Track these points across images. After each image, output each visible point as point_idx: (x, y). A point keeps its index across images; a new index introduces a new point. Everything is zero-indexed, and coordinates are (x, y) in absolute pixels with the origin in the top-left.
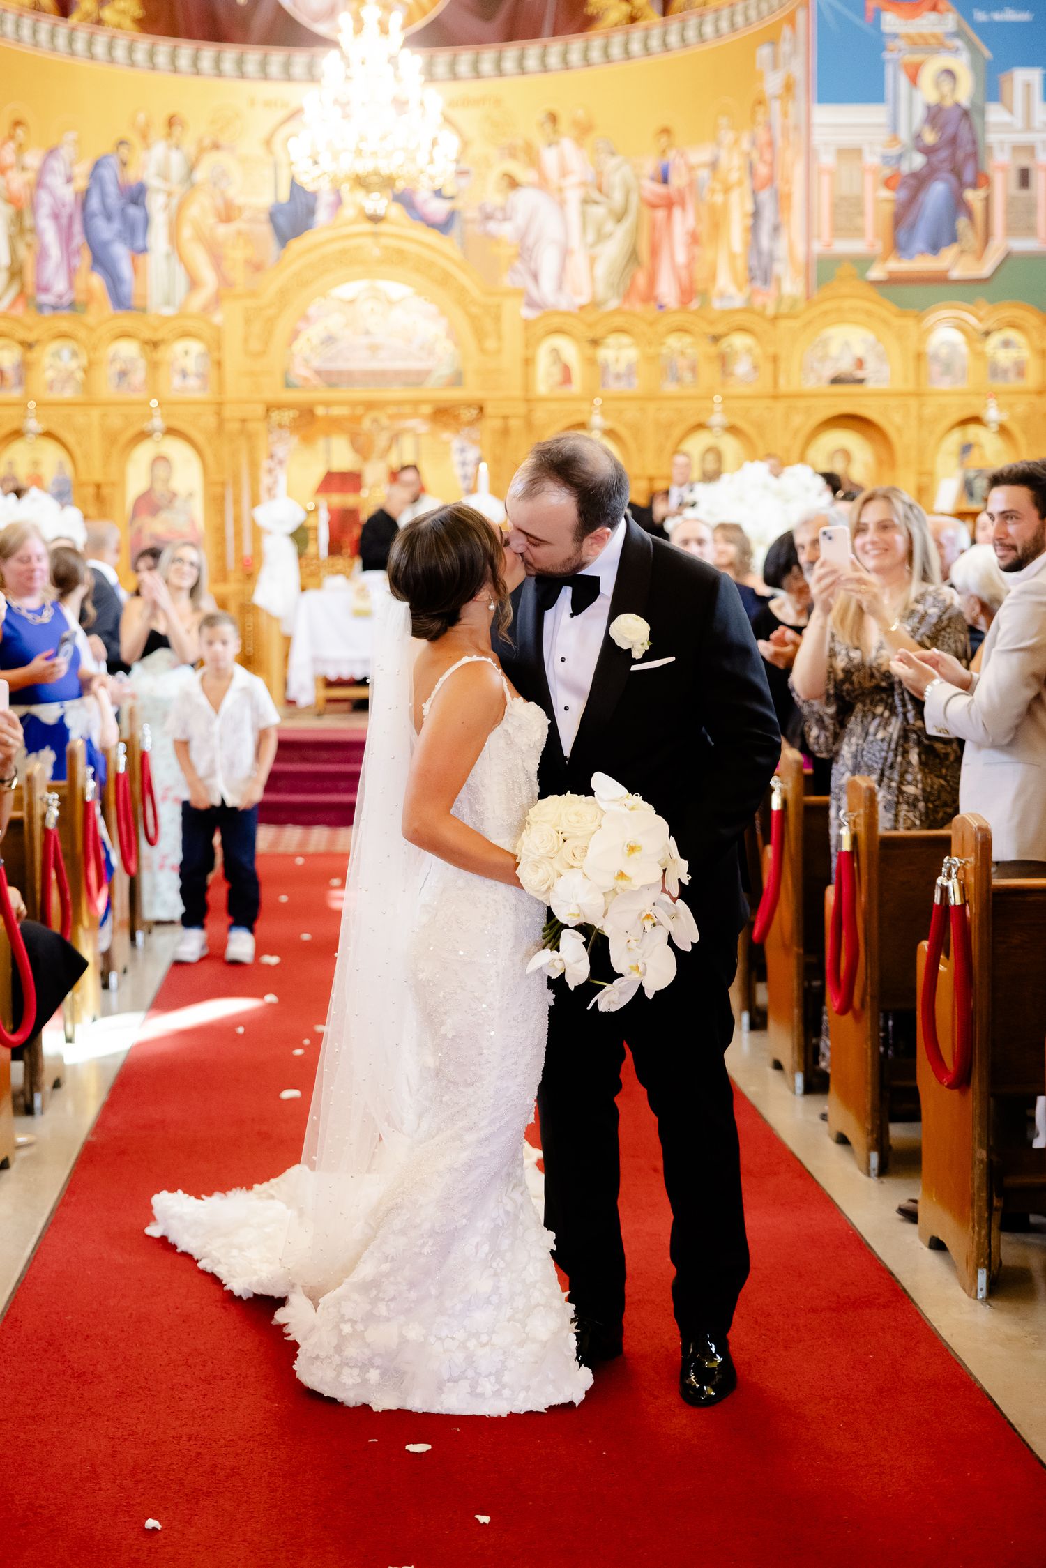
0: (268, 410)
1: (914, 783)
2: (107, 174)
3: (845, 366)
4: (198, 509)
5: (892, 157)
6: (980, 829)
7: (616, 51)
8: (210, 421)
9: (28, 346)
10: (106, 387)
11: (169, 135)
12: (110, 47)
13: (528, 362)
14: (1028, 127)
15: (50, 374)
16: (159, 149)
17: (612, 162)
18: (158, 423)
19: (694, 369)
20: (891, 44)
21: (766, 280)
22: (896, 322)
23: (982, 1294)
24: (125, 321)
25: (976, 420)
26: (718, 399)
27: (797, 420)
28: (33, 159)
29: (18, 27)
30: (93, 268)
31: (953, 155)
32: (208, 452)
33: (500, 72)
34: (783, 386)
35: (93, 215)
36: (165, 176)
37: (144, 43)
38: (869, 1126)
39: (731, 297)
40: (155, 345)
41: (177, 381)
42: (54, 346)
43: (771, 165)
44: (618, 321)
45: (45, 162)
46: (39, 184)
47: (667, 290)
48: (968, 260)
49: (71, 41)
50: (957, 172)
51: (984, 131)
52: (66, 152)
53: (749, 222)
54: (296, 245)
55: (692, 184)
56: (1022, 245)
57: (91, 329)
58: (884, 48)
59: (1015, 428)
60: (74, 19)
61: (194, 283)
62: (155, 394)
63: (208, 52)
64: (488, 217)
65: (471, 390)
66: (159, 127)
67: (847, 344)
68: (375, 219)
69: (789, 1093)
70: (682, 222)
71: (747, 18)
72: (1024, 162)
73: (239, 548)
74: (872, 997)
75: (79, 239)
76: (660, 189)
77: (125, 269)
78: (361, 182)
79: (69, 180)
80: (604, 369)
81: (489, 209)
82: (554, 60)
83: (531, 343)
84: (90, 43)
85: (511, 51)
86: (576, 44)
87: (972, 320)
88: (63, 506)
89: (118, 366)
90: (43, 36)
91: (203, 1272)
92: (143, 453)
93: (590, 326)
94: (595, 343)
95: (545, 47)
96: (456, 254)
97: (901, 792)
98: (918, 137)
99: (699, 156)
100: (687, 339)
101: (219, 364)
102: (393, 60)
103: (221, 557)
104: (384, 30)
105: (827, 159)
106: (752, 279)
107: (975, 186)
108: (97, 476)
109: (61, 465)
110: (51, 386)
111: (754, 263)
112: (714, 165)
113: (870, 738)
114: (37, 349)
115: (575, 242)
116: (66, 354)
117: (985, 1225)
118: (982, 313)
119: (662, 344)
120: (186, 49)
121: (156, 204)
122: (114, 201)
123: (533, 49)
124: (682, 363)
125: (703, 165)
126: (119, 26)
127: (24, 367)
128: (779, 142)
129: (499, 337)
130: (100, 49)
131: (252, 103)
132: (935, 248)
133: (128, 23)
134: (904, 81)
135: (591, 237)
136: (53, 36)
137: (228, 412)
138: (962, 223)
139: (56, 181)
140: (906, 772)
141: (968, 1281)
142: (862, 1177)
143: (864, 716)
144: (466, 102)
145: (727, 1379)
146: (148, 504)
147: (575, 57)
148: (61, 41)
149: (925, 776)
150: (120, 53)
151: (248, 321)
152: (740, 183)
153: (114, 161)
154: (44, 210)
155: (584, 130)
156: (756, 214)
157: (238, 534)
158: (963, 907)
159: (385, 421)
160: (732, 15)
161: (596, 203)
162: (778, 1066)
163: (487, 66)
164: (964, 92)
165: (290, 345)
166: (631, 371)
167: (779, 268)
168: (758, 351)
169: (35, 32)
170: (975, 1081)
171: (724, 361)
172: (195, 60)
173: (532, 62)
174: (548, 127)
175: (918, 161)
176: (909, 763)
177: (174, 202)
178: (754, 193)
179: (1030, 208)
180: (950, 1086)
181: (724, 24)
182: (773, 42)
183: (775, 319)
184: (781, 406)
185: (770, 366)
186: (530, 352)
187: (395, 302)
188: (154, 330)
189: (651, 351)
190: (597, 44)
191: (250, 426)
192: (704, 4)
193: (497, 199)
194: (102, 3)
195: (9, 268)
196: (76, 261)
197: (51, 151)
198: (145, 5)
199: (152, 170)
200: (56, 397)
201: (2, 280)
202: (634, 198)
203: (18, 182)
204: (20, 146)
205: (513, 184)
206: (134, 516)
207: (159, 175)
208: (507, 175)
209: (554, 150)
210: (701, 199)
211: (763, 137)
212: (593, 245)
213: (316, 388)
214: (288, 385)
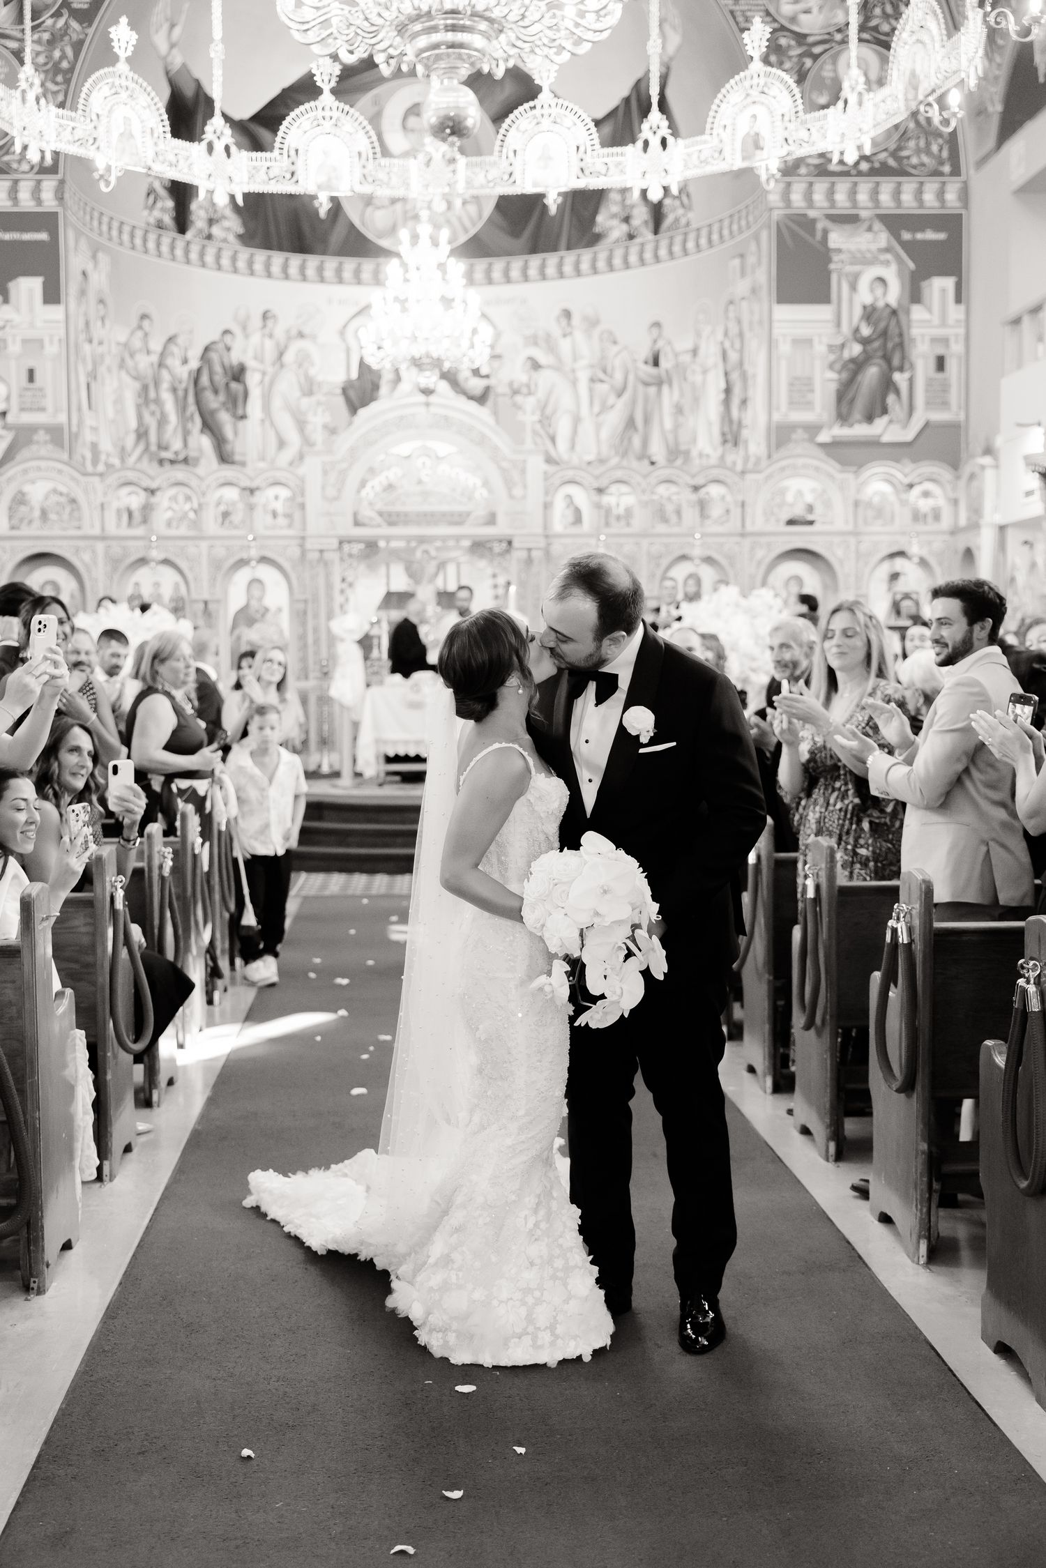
0: (341, 543)
1: (867, 846)
2: (214, 356)
3: (798, 511)
4: (285, 621)
5: (836, 346)
6: (924, 881)
7: (617, 261)
8: (295, 552)
9: (150, 492)
10: (211, 524)
11: (264, 326)
12: (218, 257)
13: (547, 506)
14: (944, 323)
15: (169, 514)
16: (256, 338)
17: (615, 349)
18: (254, 553)
19: (678, 512)
20: (835, 258)
21: (736, 444)
22: (839, 476)
23: (923, 1260)
24: (228, 472)
25: (901, 554)
26: (697, 536)
27: (760, 553)
28: (156, 345)
29: (145, 240)
30: (202, 431)
31: (885, 345)
32: (293, 577)
33: (526, 278)
34: (749, 528)
35: (204, 389)
36: (259, 358)
37: (244, 253)
38: (828, 1121)
39: (708, 456)
40: (252, 491)
41: (269, 518)
42: (173, 491)
43: (741, 351)
44: (619, 474)
45: (165, 348)
46: (161, 365)
47: (657, 449)
48: (895, 428)
49: (187, 252)
50: (887, 358)
51: (909, 327)
52: (180, 340)
53: (722, 396)
54: (362, 412)
55: (677, 366)
56: (938, 416)
57: (201, 478)
58: (829, 260)
59: (932, 561)
60: (189, 235)
61: (282, 444)
62: (251, 531)
63: (295, 260)
64: (516, 392)
65: (502, 528)
66: (256, 321)
67: (800, 493)
68: (427, 392)
69: (761, 1093)
70: (669, 397)
71: (721, 236)
72: (940, 351)
73: (317, 653)
74: (831, 1016)
75: (192, 408)
76: (651, 370)
77: (228, 431)
78: (417, 363)
79: (185, 361)
80: (608, 511)
81: (516, 386)
82: (568, 268)
83: (549, 492)
84: (202, 255)
85: (535, 261)
86: (586, 255)
87: (899, 475)
88: (178, 619)
89: (222, 508)
90: (165, 248)
91: (289, 1235)
92: (243, 576)
93: (597, 478)
94: (600, 491)
95: (562, 258)
96: (491, 420)
97: (855, 854)
98: (857, 330)
99: (683, 344)
100: (673, 489)
101: (302, 506)
102: (442, 267)
103: (304, 660)
104: (435, 244)
105: (784, 348)
106: (725, 442)
107: (901, 369)
108: (206, 596)
109: (177, 586)
110: (169, 524)
111: (726, 429)
112: (694, 352)
113: (831, 808)
114: (158, 494)
115: (585, 411)
116: (181, 498)
117: (926, 1204)
118: (907, 470)
119: (653, 493)
120: (278, 258)
121: (252, 379)
122: (220, 378)
123: (552, 259)
124: (670, 508)
125: (687, 352)
126: (225, 240)
127: (147, 509)
128: (748, 335)
129: (525, 487)
130: (209, 258)
131: (329, 302)
132: (869, 418)
133: (231, 238)
134: (845, 287)
135: (596, 409)
136: (172, 248)
137: (308, 545)
138: (891, 399)
139: (174, 362)
140: (860, 837)
141: (912, 1248)
142: (822, 1161)
143: (826, 789)
144: (499, 302)
145: (718, 1332)
146: (246, 617)
147: (585, 266)
148: (179, 252)
149: (875, 840)
151: (325, 473)
152: (715, 366)
153: (221, 346)
154: (165, 386)
155: (592, 324)
156: (728, 391)
157: (317, 642)
158: (910, 944)
159: (433, 553)
160: (710, 233)
161: (602, 381)
162: (751, 1070)
163: (515, 273)
164: (893, 294)
165: (359, 491)
166: (629, 513)
167: (745, 433)
168: (729, 498)
169: (158, 245)
170: (919, 1087)
171: (702, 506)
172: (285, 267)
173: (551, 270)
174: (564, 322)
175: (857, 349)
176: (862, 830)
177: (267, 379)
178: (726, 374)
179: (945, 388)
180: (899, 1091)
181: (703, 241)
182: (742, 256)
183: (743, 473)
184: (747, 542)
185: (739, 510)
186: (549, 499)
187: (443, 458)
188: (251, 479)
189: (645, 498)
190: (602, 256)
191: (327, 556)
192: (688, 224)
193: (523, 378)
194: (211, 222)
195: (137, 431)
196: (190, 425)
197: (170, 339)
198: (245, 224)
199: (250, 353)
200: (173, 532)
201: (130, 440)
202: (631, 378)
203: (145, 363)
204: (146, 335)
205: (536, 366)
206: (235, 626)
207: (256, 358)
208: (531, 359)
209: (568, 340)
210: (685, 379)
211: (734, 329)
212: (598, 414)
213: (379, 526)
214: (357, 523)
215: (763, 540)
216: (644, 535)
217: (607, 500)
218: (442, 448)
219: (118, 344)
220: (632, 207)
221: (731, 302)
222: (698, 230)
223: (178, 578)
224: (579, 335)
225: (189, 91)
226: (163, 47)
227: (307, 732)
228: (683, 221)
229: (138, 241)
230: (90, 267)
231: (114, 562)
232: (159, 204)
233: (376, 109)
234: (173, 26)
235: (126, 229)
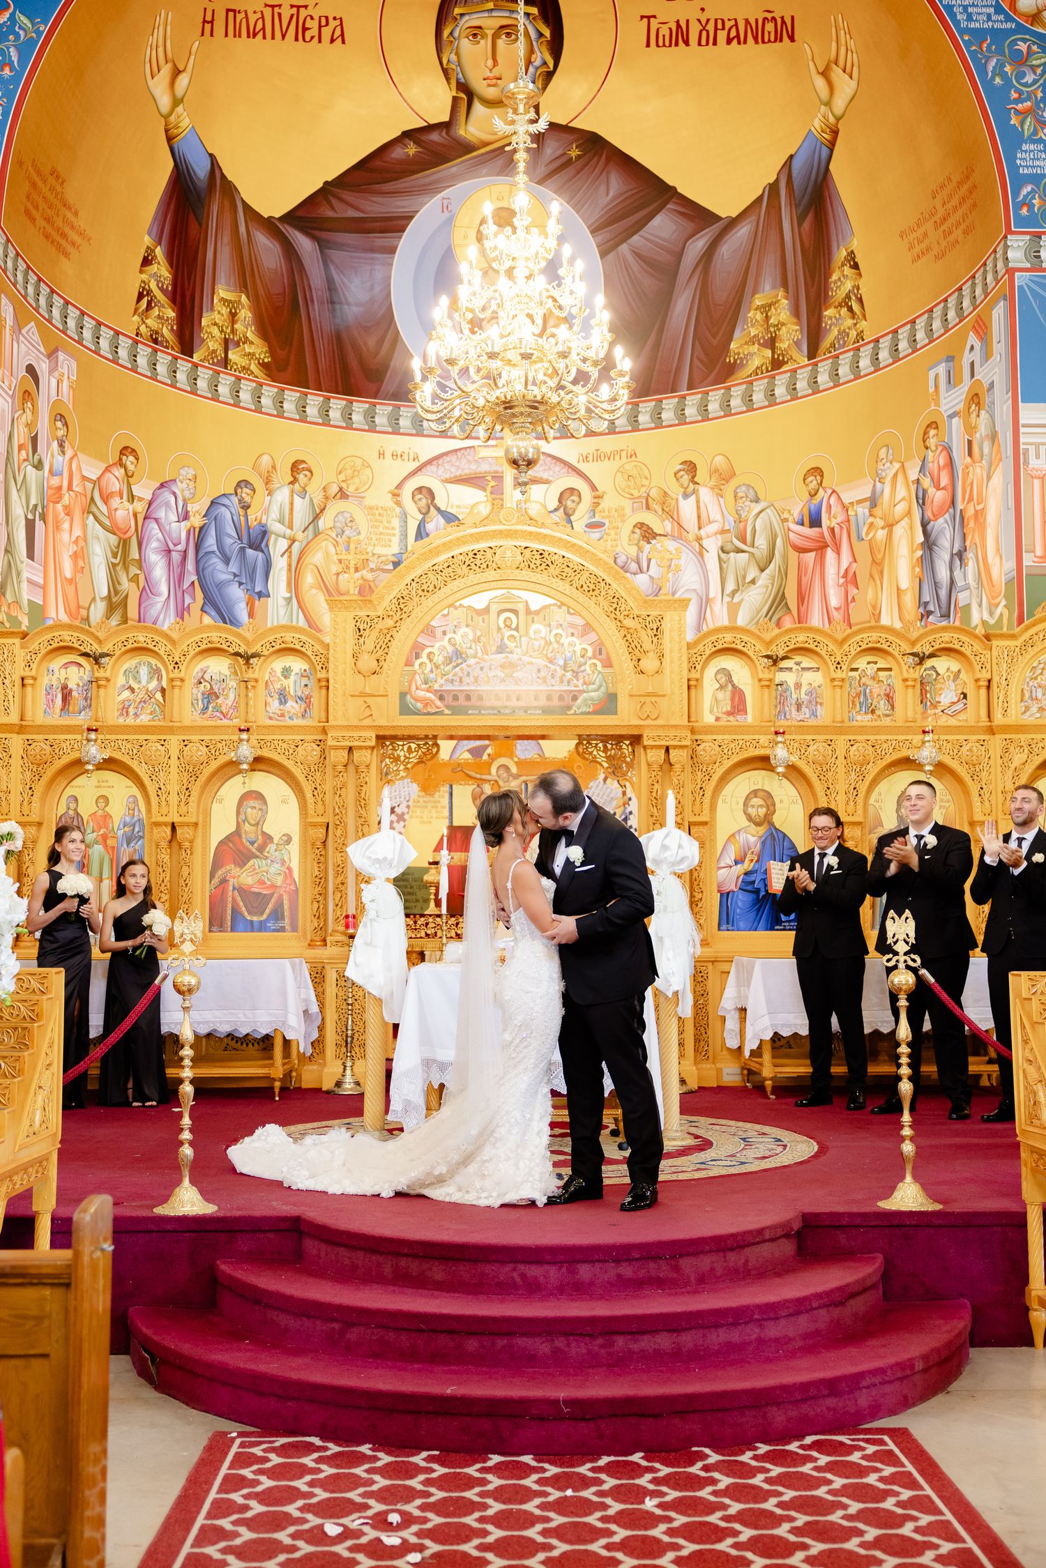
0: (381, 739)
2: (225, 513)
4: (294, 854)
7: (759, 397)
8: (311, 750)
9: (96, 659)
10: (186, 707)
11: (295, 480)
12: (236, 392)
13: (692, 686)
16: (282, 495)
17: (757, 508)
18: (246, 752)
19: (889, 698)
21: (946, 615)
28: (143, 490)
29: (133, 354)
30: (202, 610)
32: (308, 789)
33: (633, 426)
34: (999, 719)
35: (208, 555)
36: (286, 520)
37: (269, 393)
40: (247, 658)
41: (275, 705)
42: (131, 663)
43: (952, 486)
44: (800, 639)
45: (156, 496)
46: (148, 516)
49: (193, 377)
52: (177, 488)
53: (920, 553)
55: (847, 522)
57: (173, 643)
60: (196, 358)
63: (337, 404)
64: (621, 570)
65: (625, 718)
70: (835, 564)
73: (339, 904)
75: (191, 579)
76: (808, 531)
77: (242, 611)
79: (184, 516)
81: (622, 561)
82: (691, 411)
83: (695, 664)
84: (214, 386)
89: (205, 687)
90: (162, 369)
92: (233, 789)
93: (768, 644)
94: (775, 660)
99: (855, 493)
101: (325, 685)
103: (320, 915)
105: (1038, 462)
106: (926, 614)
108: (174, 817)
109: (133, 802)
110: (124, 710)
111: (929, 596)
112: (873, 501)
114: (109, 664)
115: (714, 589)
116: (144, 672)
120: (314, 401)
121: (277, 547)
122: (231, 542)
123: (669, 404)
124: (877, 690)
125: (859, 502)
129: (661, 657)
130: (224, 390)
131: (381, 455)
133: (253, 367)
135: (730, 586)
136: (173, 370)
137: (330, 742)
139: (168, 516)
144: (599, 457)
146: (235, 850)
147: (714, 407)
148: (181, 377)
150: (245, 396)
151: (359, 633)
152: (909, 513)
153: (235, 499)
154: (154, 544)
155: (724, 477)
156: (929, 544)
157: (340, 887)
159: (514, 770)
160: (895, 342)
161: (738, 551)
163: (621, 421)
165: (409, 663)
166: (814, 699)
167: (962, 598)
169: (153, 363)
172: (325, 412)
173: (668, 416)
174: (686, 479)
177: (296, 548)
178: (924, 525)
181: (884, 355)
182: (950, 359)
183: (988, 637)
184: (996, 742)
185: (983, 692)
186: (694, 675)
187: (537, 612)
188: (248, 644)
189: (839, 674)
190: (737, 392)
191: (360, 757)
192: (860, 336)
193: (633, 551)
194: (226, 344)
195: (109, 597)
196: (188, 600)
197: (162, 486)
198: (272, 351)
199: (274, 513)
200: (130, 721)
201: (98, 611)
202: (779, 541)
203: (123, 511)
204: (129, 476)
205: (648, 534)
206: (216, 866)
207: (281, 521)
208: (641, 525)
209: (693, 498)
210: (860, 539)
211: (936, 459)
212: (734, 593)
213: (441, 713)
214: (405, 710)
215: (1024, 738)
216: (840, 729)
217: (780, 677)
218: (537, 601)
219: (84, 478)
220: (779, 325)
221: (934, 425)
222: (877, 341)
223: (135, 791)
224: (705, 494)
225: (201, 170)
226: (165, 102)
227: (321, 1028)
228: (853, 334)
229: (123, 353)
230: (43, 367)
231: (37, 765)
232: (156, 312)
233: (446, 214)
234: (177, 72)
235: (106, 334)
